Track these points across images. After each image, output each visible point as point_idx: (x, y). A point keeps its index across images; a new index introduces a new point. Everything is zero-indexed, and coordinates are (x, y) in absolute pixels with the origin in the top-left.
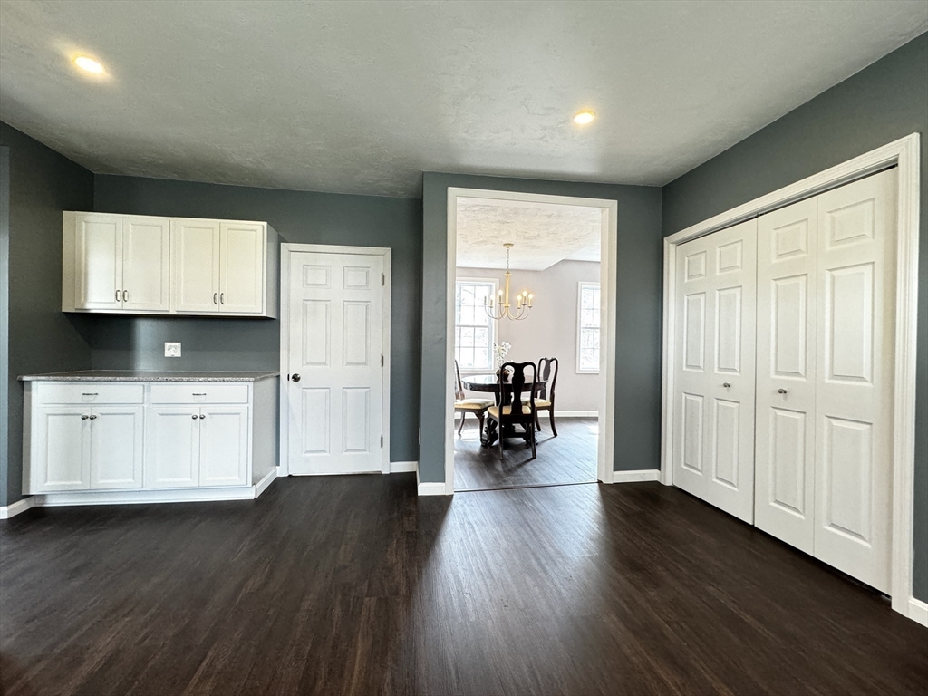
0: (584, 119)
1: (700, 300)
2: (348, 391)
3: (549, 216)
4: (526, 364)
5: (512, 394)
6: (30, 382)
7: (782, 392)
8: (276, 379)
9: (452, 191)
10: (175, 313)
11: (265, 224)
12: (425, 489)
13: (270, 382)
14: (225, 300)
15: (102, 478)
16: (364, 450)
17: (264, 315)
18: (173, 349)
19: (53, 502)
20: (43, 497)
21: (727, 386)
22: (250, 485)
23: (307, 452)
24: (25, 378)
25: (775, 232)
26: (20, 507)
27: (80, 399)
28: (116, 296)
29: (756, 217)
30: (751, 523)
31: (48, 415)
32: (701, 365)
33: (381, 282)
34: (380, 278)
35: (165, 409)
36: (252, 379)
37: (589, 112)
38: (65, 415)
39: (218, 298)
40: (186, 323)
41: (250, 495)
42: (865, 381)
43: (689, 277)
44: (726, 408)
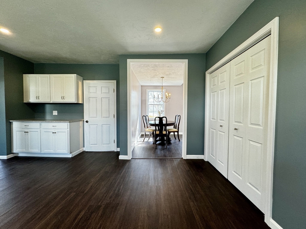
0: (158, 30)
1: (215, 94)
2: (104, 125)
3: (169, 67)
4: (163, 117)
5: (164, 127)
6: (12, 122)
7: (235, 129)
8: (83, 121)
9: (128, 60)
10: (52, 102)
11: (76, 75)
12: (121, 157)
13: (81, 123)
14: (65, 98)
15: (30, 149)
16: (109, 144)
17: (76, 102)
18: (55, 113)
19: (21, 155)
20: (18, 153)
21: (221, 126)
22: (69, 153)
23: (91, 144)
24: (11, 121)
25: (235, 66)
26: (11, 156)
27: (24, 127)
28: (36, 98)
29: (230, 61)
30: (227, 178)
31: (17, 131)
32: (215, 118)
33: (113, 91)
34: (113, 90)
35: (45, 130)
36: (68, 122)
37: (159, 27)
38: (21, 131)
39: (63, 98)
40: (58, 105)
41: (70, 156)
42: (261, 126)
43: (213, 86)
44: (221, 134)
